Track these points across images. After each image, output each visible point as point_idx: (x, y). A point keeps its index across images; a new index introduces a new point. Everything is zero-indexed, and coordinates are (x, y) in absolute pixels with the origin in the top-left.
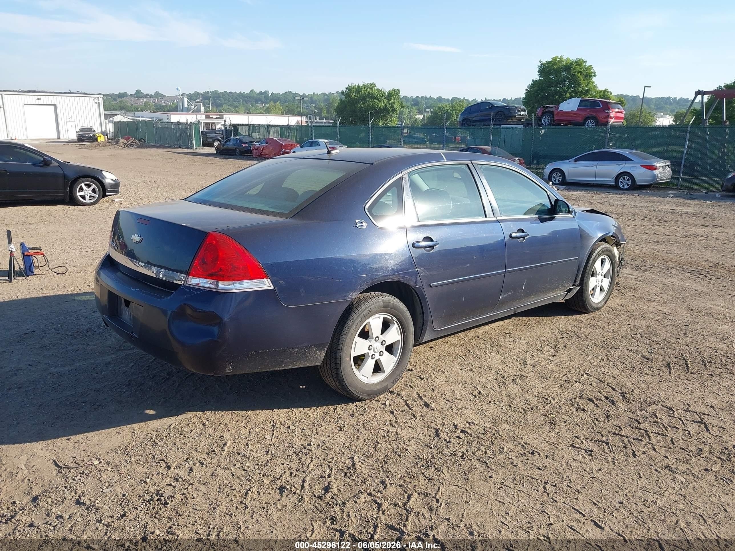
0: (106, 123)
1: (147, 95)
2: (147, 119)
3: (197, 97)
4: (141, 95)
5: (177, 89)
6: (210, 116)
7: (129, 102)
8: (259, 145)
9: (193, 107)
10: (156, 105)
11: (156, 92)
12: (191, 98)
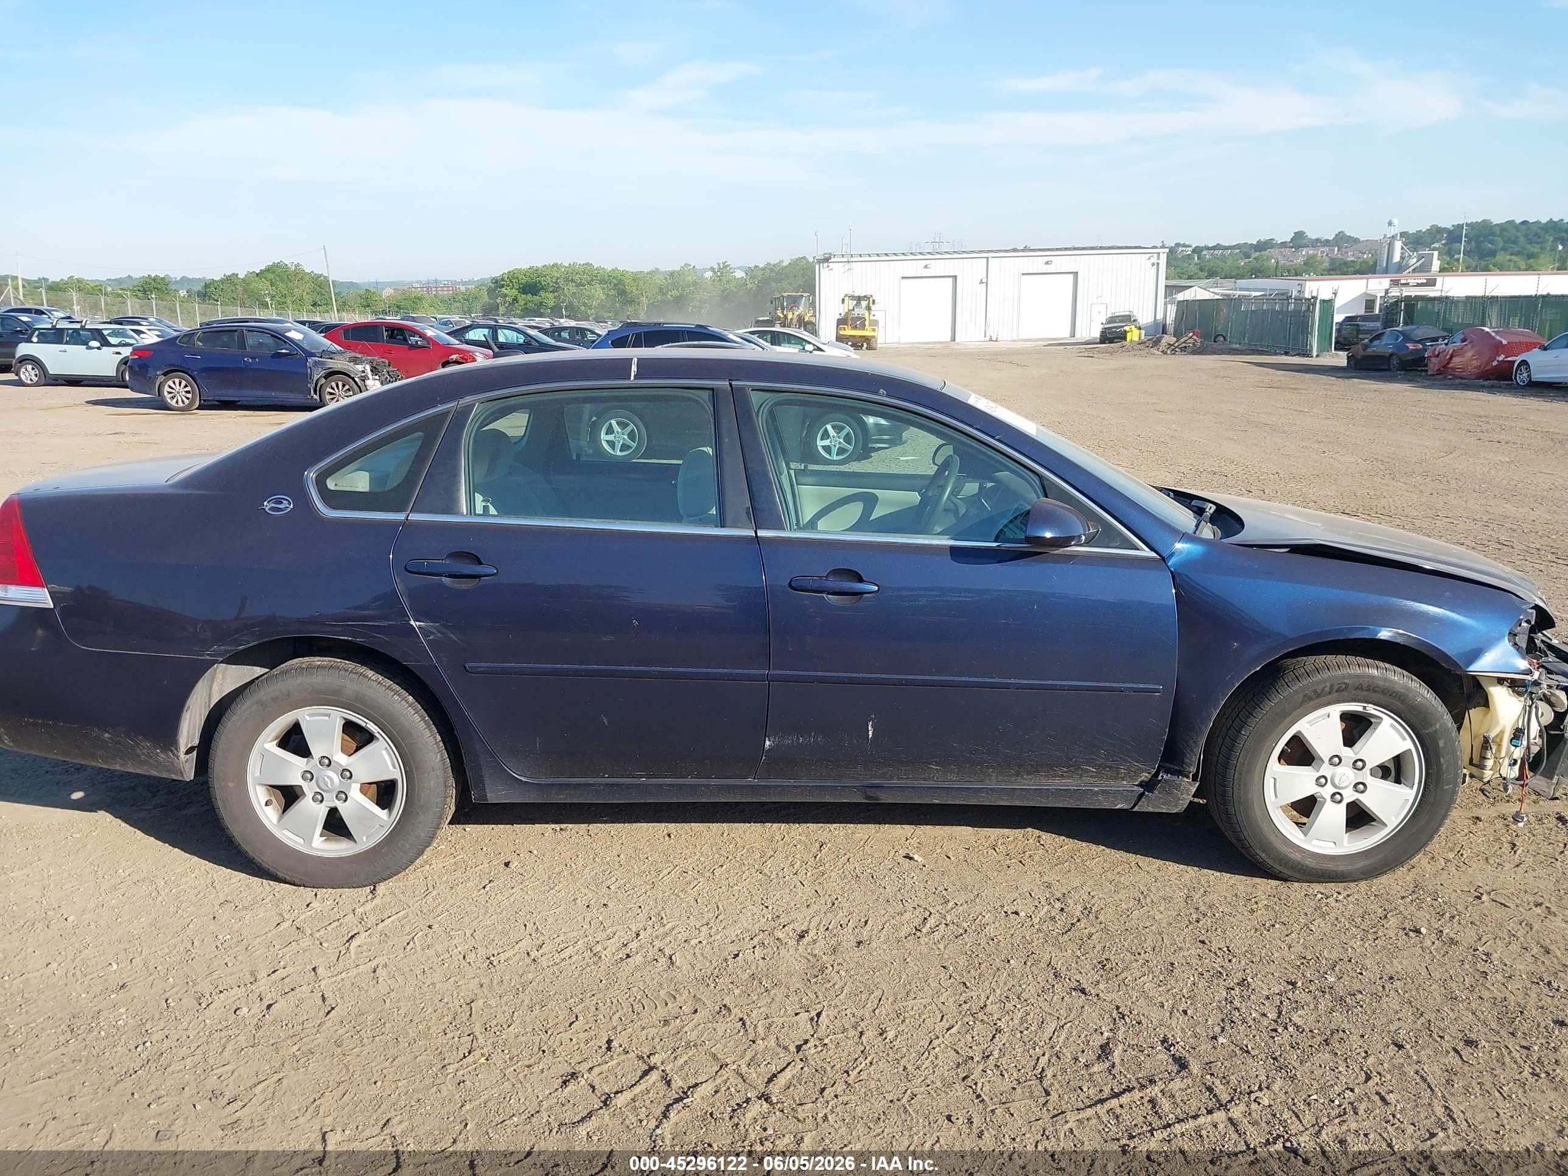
0: (1165, 304)
1: (1318, 240)
2: (1254, 294)
3: (1435, 237)
4: (1304, 241)
5: (1390, 224)
6: (1403, 282)
7: (1273, 258)
8: (1446, 344)
9: (1415, 260)
10: (1333, 261)
11: (1340, 233)
12: (1415, 241)
